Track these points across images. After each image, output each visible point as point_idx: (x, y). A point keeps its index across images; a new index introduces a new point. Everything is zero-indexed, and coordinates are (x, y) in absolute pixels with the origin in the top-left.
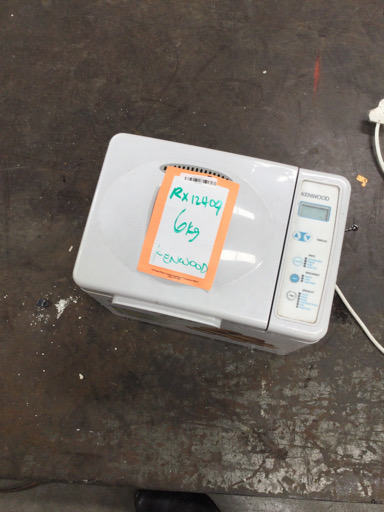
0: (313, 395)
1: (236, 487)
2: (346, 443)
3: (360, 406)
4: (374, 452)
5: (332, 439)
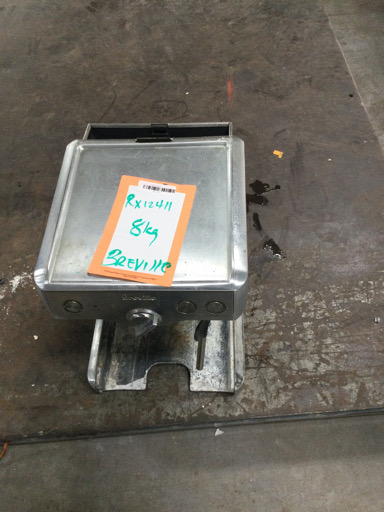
0: (260, 322)
1: (195, 415)
2: (298, 359)
3: (306, 324)
4: (328, 363)
5: (285, 357)
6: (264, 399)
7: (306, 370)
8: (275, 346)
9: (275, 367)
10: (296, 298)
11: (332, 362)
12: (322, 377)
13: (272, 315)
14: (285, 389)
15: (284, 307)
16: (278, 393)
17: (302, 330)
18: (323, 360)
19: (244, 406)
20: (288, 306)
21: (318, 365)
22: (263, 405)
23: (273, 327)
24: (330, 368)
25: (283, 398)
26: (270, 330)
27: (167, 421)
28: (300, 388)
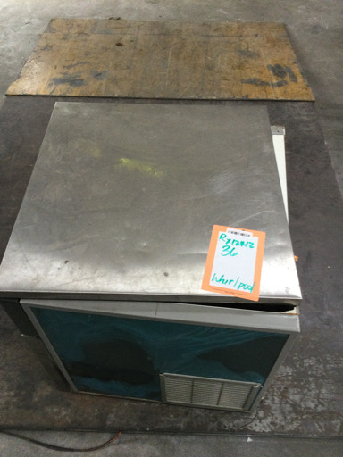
6: (283, 423)
7: (310, 408)
8: (291, 391)
9: (291, 405)
10: (305, 361)
11: (326, 405)
12: (319, 414)
13: (289, 370)
14: (297, 418)
15: (298, 366)
16: (292, 421)
17: (308, 382)
18: (320, 403)
19: (272, 426)
20: (300, 365)
21: (317, 406)
22: (283, 427)
23: (290, 378)
24: (324, 408)
25: (295, 425)
26: (288, 380)
27: (224, 430)
28: (305, 419)
